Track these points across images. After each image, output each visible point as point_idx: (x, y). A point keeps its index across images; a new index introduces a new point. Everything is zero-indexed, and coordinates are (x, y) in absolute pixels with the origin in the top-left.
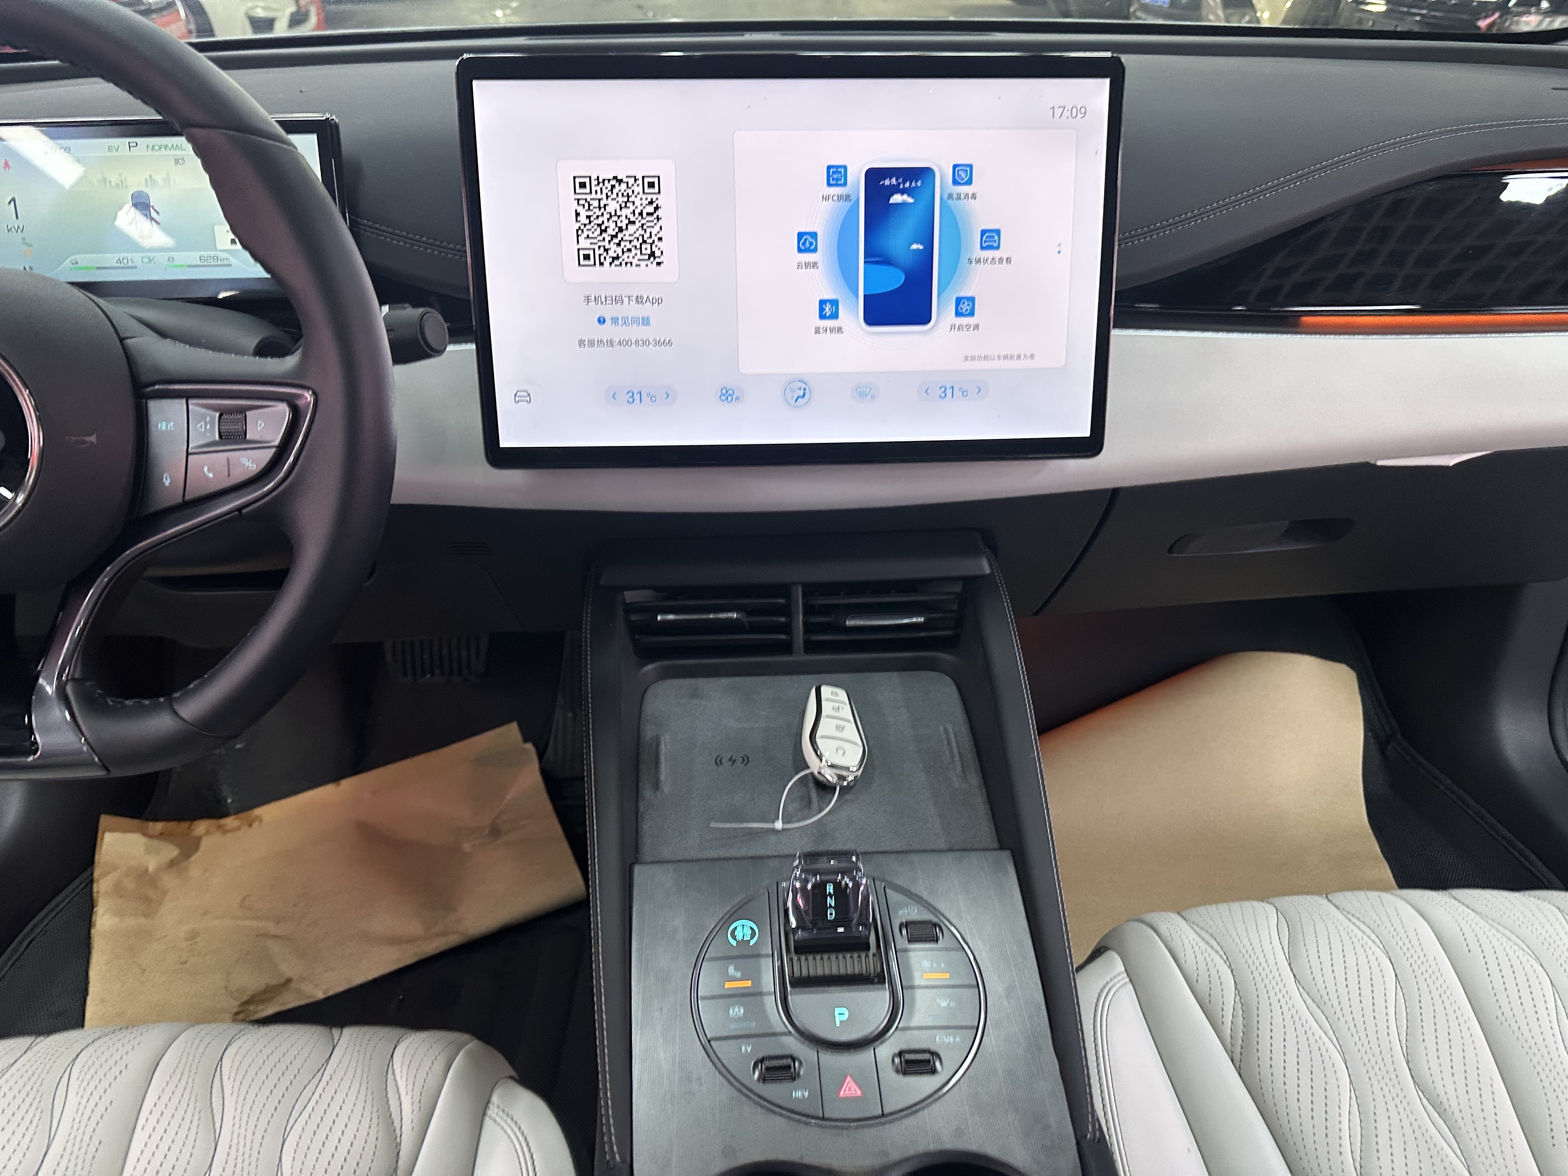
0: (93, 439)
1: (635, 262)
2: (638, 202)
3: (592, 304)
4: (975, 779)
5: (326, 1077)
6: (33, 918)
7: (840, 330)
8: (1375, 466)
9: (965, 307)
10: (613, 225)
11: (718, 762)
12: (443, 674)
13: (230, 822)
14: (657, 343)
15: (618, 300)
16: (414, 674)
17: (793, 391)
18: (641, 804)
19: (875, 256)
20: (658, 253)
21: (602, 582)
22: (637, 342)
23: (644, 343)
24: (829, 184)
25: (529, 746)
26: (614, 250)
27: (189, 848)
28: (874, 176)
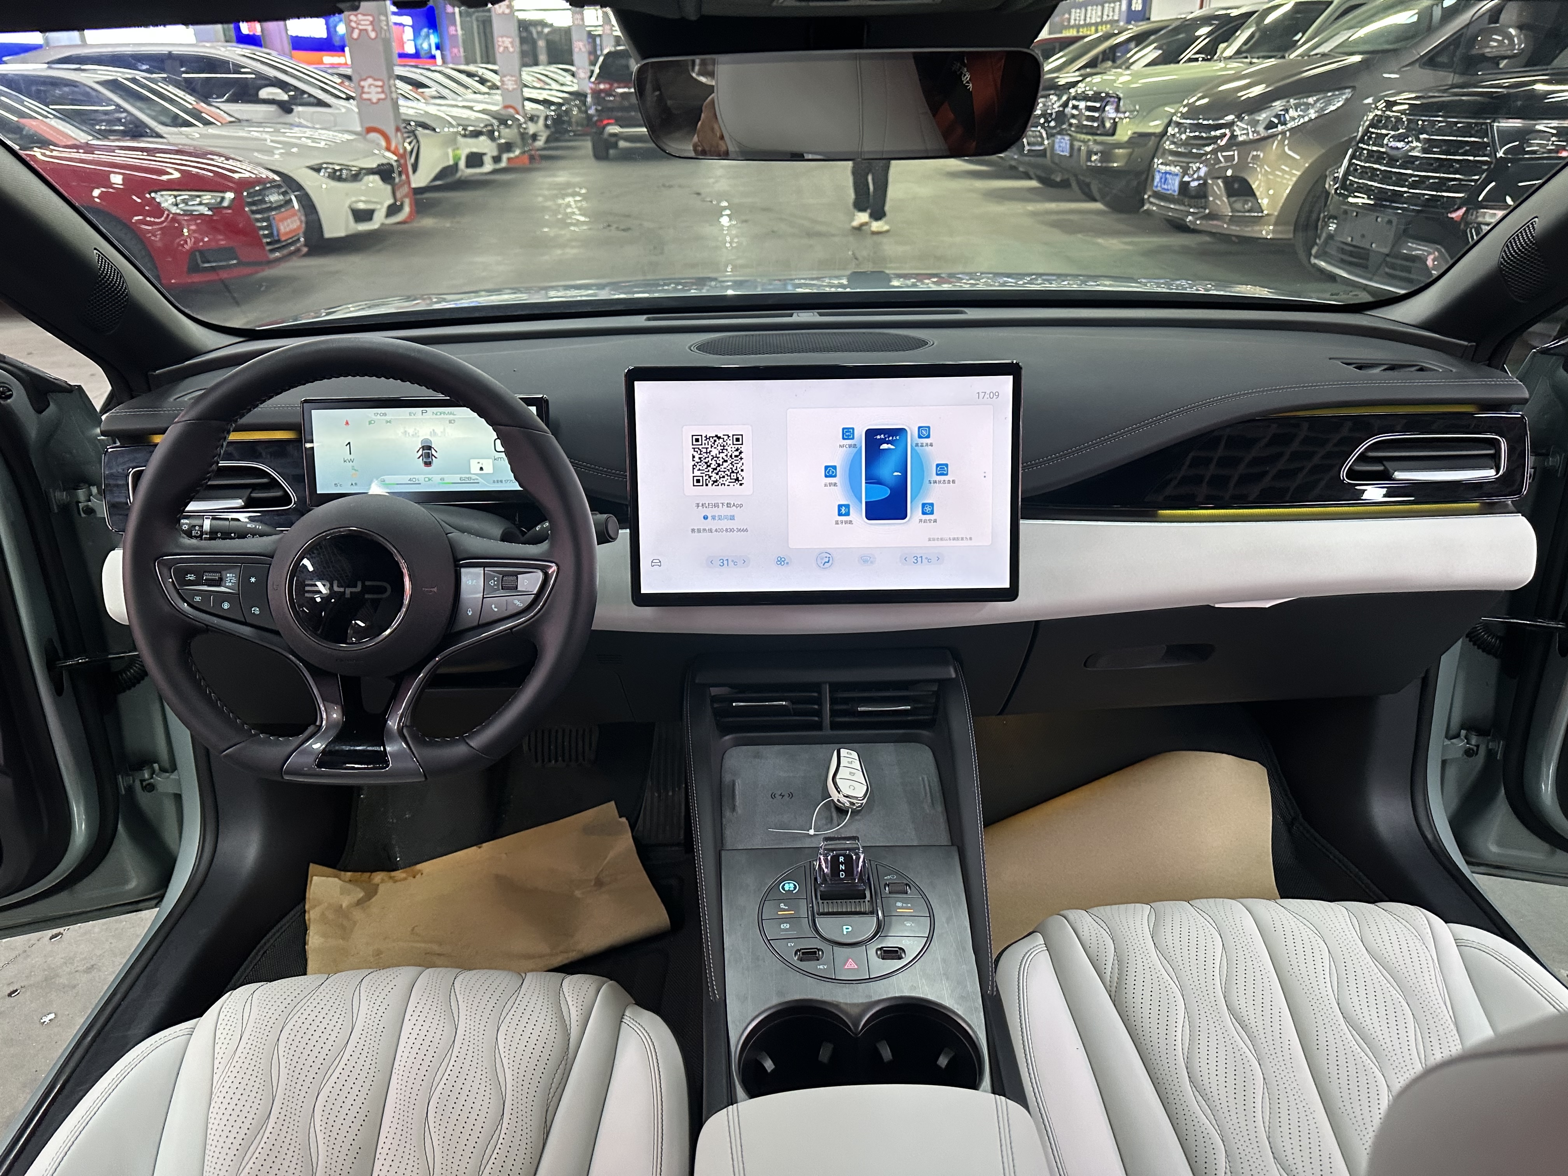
0: (435, 590)
1: (727, 483)
2: (729, 449)
3: (700, 508)
4: (940, 808)
5: (521, 995)
6: (265, 935)
7: (851, 522)
8: (1214, 607)
9: (928, 509)
10: (714, 462)
11: (773, 796)
12: (564, 761)
13: (399, 874)
14: (739, 530)
15: (716, 505)
16: (543, 761)
17: (822, 559)
18: (724, 820)
19: (871, 479)
20: (740, 478)
21: (697, 681)
22: (727, 530)
23: (731, 530)
24: (844, 439)
25: (624, 820)
26: (714, 477)
27: (371, 892)
28: (871, 434)
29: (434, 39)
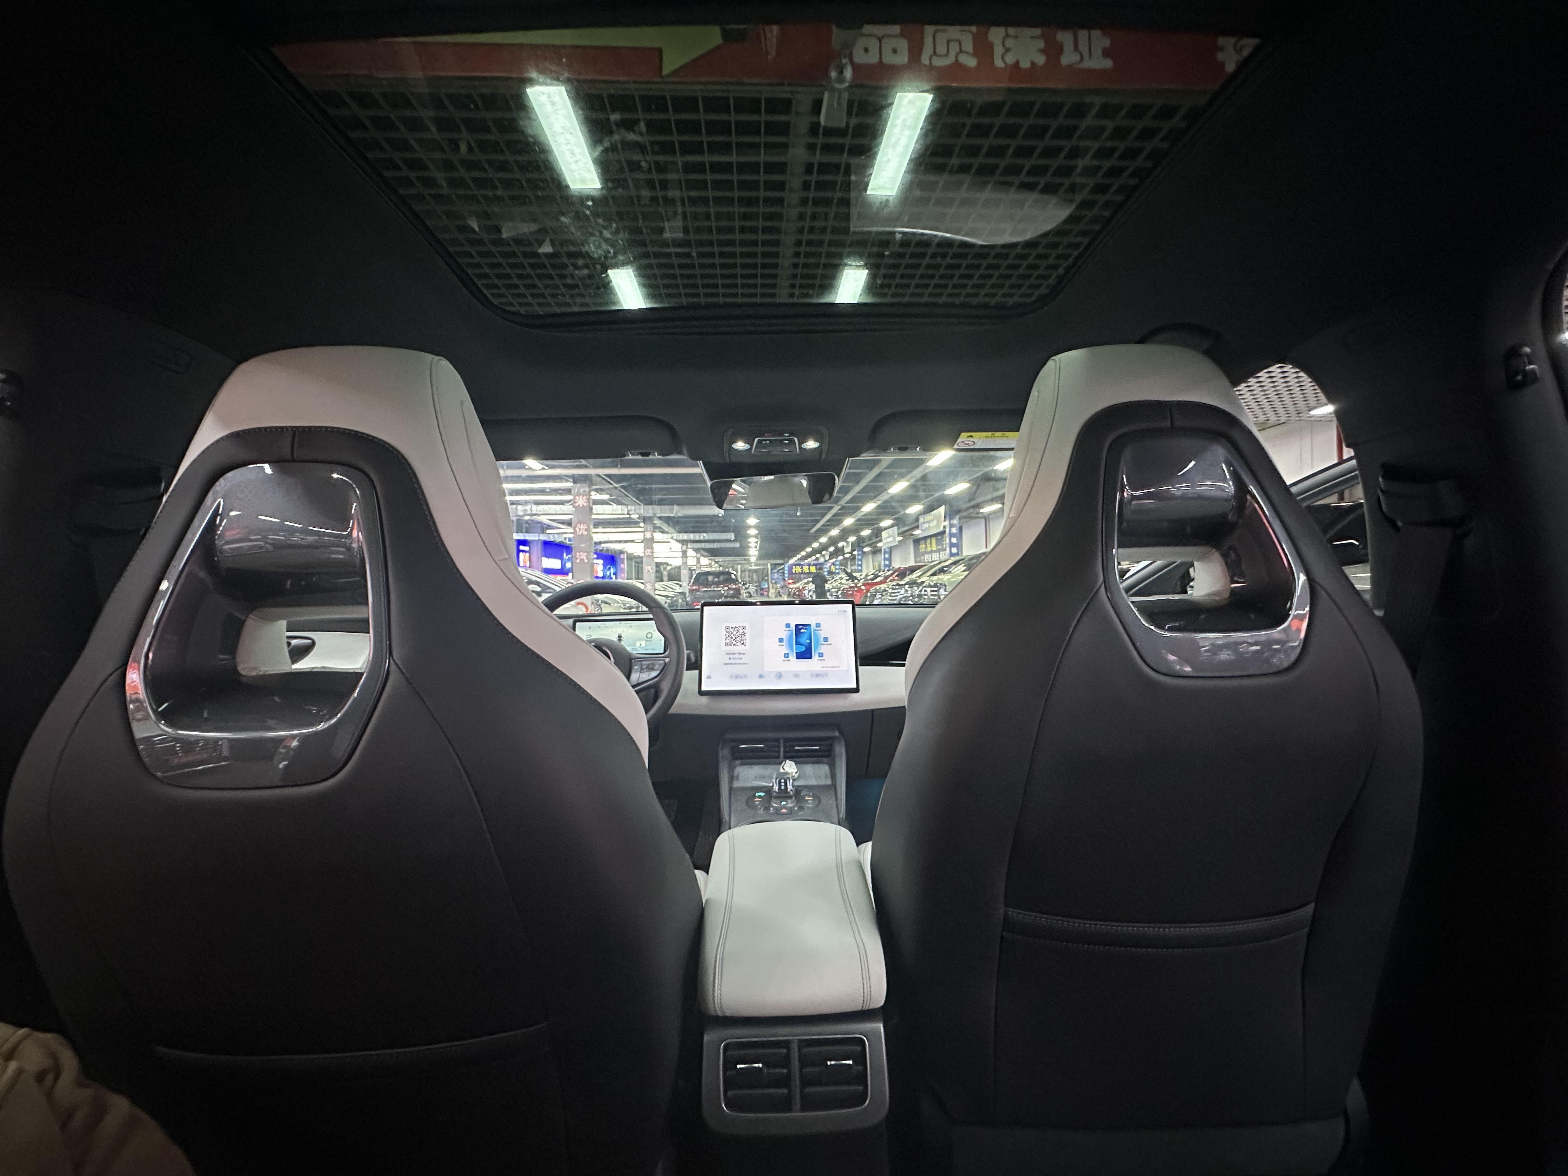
1: (739, 645)
2: (740, 632)
3: (728, 655)
7: (789, 660)
9: (821, 655)
10: (734, 637)
14: (744, 664)
15: (734, 654)
17: (778, 675)
19: (798, 644)
20: (744, 644)
23: (740, 664)
24: (786, 628)
26: (734, 643)
28: (797, 626)
29: (612, 570)
